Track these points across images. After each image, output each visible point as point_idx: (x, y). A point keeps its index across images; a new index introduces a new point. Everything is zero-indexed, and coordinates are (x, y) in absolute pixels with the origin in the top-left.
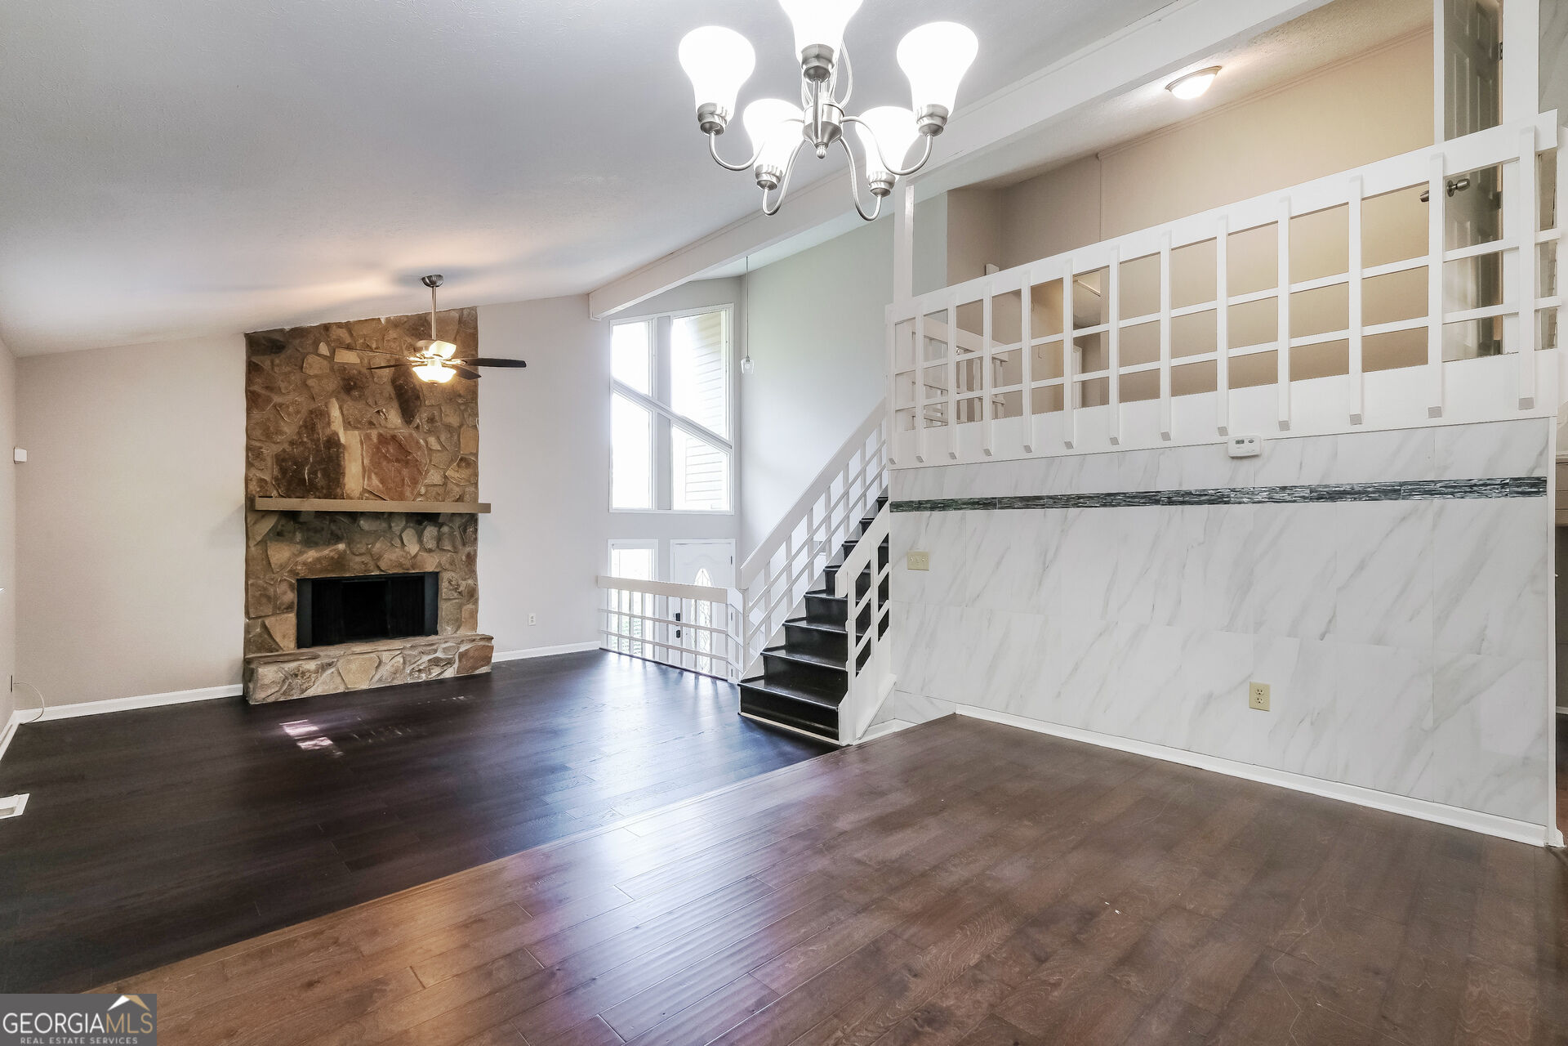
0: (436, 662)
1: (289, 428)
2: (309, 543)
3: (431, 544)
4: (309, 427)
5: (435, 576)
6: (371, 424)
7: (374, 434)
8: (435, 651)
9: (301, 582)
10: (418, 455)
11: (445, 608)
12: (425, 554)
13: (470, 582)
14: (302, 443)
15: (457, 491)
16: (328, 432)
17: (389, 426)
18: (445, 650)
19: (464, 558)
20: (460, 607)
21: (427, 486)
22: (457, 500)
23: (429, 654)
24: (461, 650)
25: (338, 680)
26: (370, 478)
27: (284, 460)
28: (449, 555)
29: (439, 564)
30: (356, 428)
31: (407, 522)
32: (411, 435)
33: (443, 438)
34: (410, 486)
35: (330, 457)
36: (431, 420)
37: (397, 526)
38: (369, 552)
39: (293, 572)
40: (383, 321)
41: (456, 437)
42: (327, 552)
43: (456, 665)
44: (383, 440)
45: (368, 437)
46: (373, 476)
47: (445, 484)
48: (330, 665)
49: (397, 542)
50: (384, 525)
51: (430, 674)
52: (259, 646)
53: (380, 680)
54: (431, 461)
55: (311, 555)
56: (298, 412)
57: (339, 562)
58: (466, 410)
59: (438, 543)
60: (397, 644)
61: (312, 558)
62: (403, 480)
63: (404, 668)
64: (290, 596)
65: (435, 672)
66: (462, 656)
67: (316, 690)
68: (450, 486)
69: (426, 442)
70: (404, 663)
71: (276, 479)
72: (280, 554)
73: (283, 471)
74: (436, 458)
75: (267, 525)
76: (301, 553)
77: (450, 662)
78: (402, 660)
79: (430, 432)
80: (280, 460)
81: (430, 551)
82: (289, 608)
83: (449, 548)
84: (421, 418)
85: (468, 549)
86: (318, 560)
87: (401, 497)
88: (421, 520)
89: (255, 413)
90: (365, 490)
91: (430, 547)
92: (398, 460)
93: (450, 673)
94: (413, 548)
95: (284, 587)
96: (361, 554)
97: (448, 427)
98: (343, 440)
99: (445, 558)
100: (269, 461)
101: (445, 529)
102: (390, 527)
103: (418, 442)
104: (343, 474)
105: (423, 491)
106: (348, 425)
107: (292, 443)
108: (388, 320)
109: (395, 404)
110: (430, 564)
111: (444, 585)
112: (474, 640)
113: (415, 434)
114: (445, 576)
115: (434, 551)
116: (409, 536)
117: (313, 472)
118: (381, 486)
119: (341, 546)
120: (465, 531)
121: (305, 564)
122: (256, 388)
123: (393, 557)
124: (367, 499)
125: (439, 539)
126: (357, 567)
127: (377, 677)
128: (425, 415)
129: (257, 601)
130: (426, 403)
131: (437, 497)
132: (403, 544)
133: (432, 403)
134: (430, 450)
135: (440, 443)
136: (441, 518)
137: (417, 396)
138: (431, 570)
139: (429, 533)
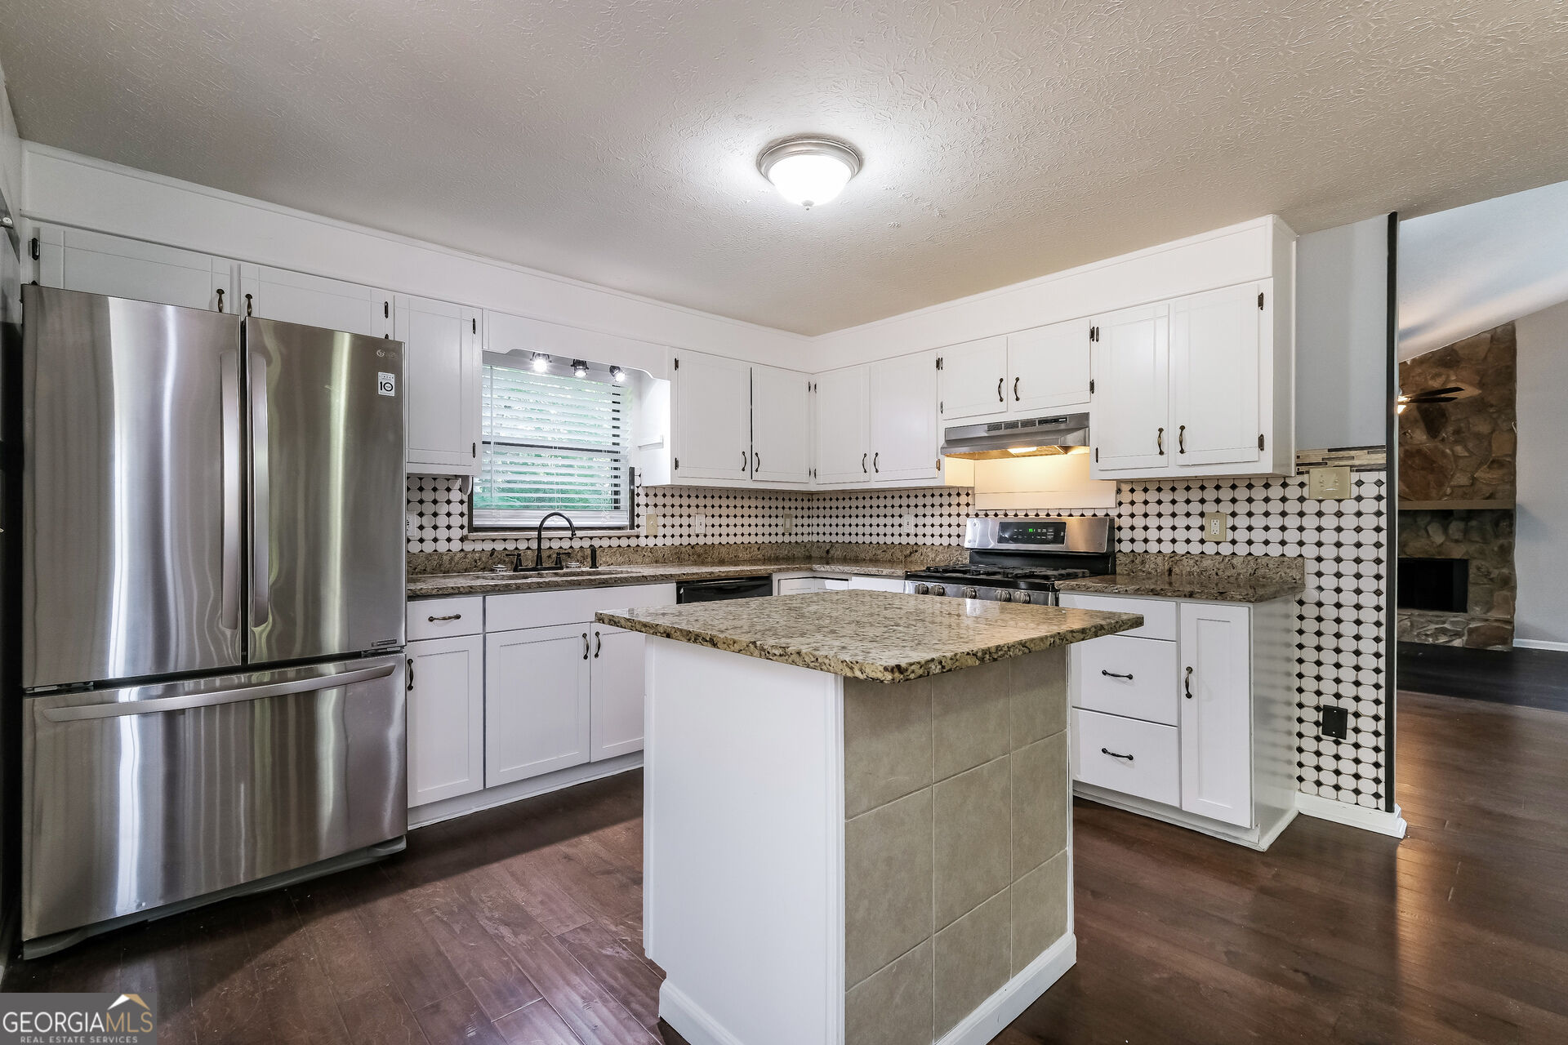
0: (1444, 631)
5: (1464, 563)
8: (1444, 623)
10: (1443, 462)
11: (1473, 592)
12: (1452, 545)
13: (1506, 570)
15: (1485, 490)
17: (1416, 442)
18: (1452, 623)
19: (1496, 549)
20: (1492, 592)
21: (1453, 487)
22: (1487, 498)
23: (1437, 623)
24: (1471, 626)
28: (1477, 545)
29: (1467, 552)
31: (1432, 517)
32: (1436, 447)
33: (1470, 445)
34: (1434, 488)
36: (1457, 432)
37: (1421, 522)
40: (1409, 363)
41: (1485, 443)
43: (1465, 638)
44: (1410, 454)
47: (1472, 484)
49: (1422, 532)
50: (1410, 520)
51: (1437, 640)
54: (1457, 466)
58: (1500, 417)
59: (1465, 535)
62: (1429, 484)
63: (1411, 630)
65: (1442, 640)
66: (1471, 631)
68: (1479, 485)
69: (1452, 451)
70: (1412, 625)
74: (1461, 463)
77: (1458, 635)
78: (1409, 624)
79: (1456, 442)
81: (1457, 541)
83: (1478, 540)
84: (1447, 432)
85: (1502, 541)
87: (1427, 497)
88: (1444, 517)
91: (1456, 537)
92: (1423, 469)
93: (1457, 643)
94: (1439, 539)
97: (1478, 435)
99: (1472, 548)
101: (1474, 523)
102: (1416, 522)
103: (1443, 452)
105: (1449, 491)
108: (1414, 361)
109: (1422, 425)
110: (1457, 552)
111: (1472, 571)
112: (1482, 619)
113: (1441, 446)
114: (1474, 563)
115: (1461, 542)
116: (1435, 529)
118: (1407, 490)
120: (1497, 524)
123: (1419, 545)
125: (1466, 532)
128: (1450, 429)
130: (1453, 418)
131: (1464, 496)
132: (1428, 536)
133: (1459, 416)
134: (1457, 457)
135: (1467, 450)
136: (1469, 515)
137: (1443, 414)
138: (1458, 558)
139: (1455, 527)
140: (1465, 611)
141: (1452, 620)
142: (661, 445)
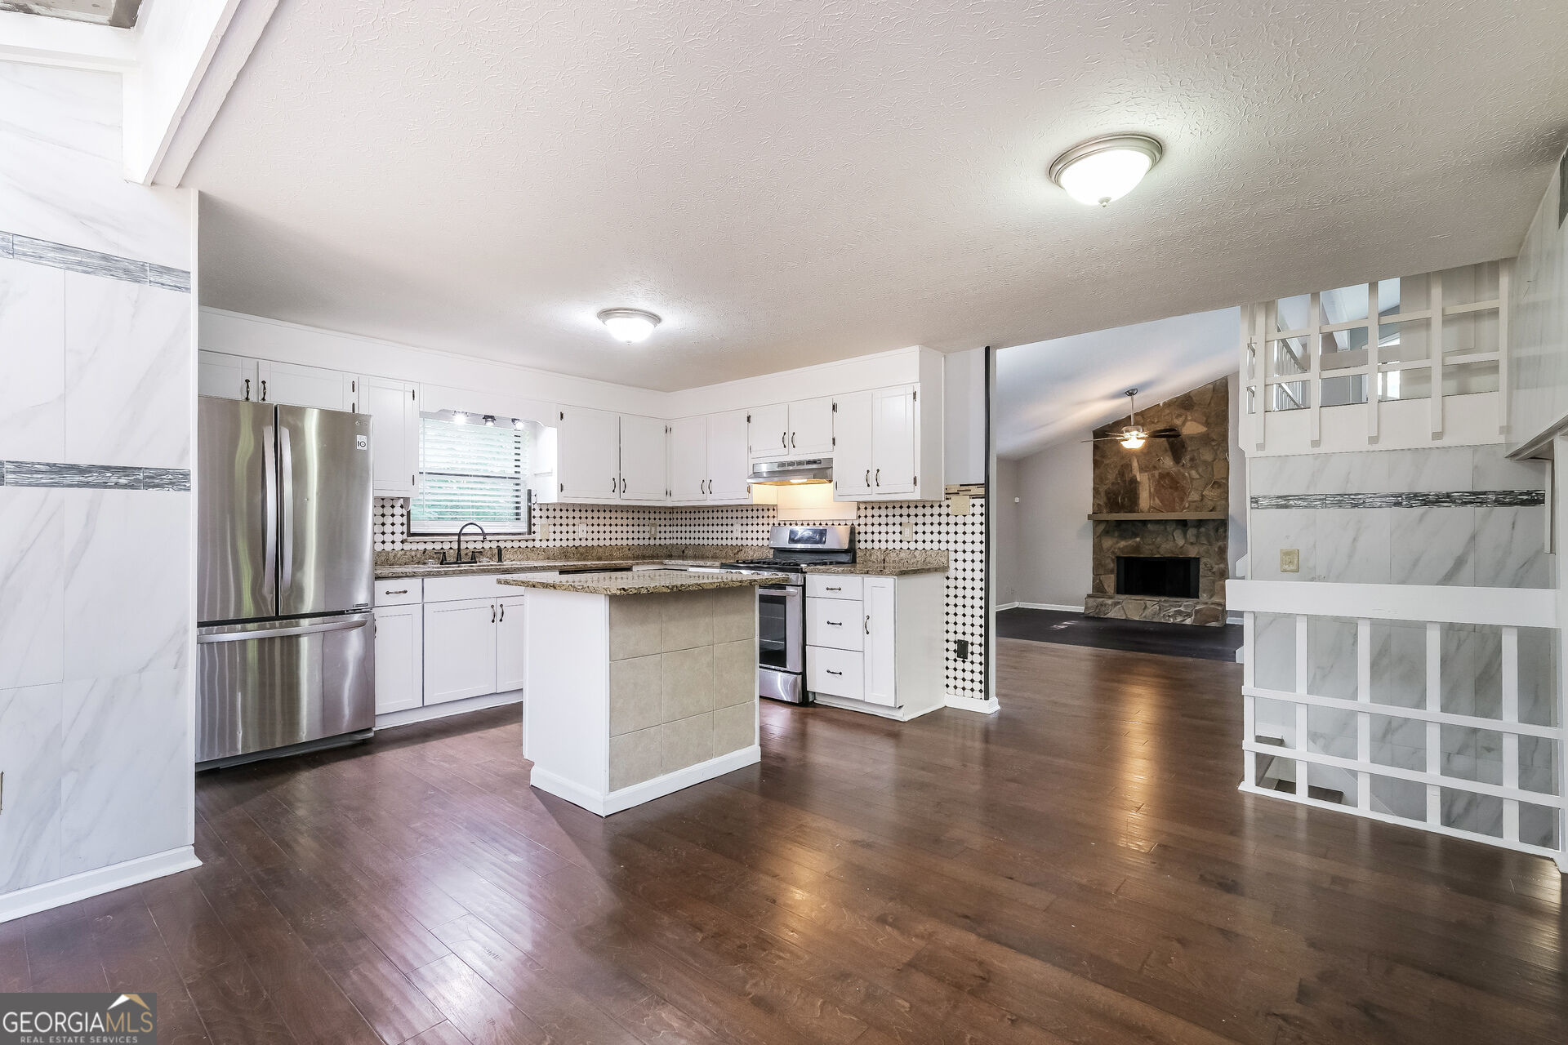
0: (1179, 613)
1: (1111, 476)
2: (1123, 537)
3: (1192, 540)
4: (1121, 474)
5: (1197, 560)
6: (1155, 467)
7: (1156, 473)
8: (1180, 606)
9: (1118, 558)
10: (1183, 483)
11: (1202, 583)
12: (1189, 546)
13: (1222, 566)
14: (1118, 483)
15: (1210, 504)
16: (1131, 475)
17: (1166, 467)
18: (1187, 606)
19: (1216, 549)
20: (1214, 582)
21: (1190, 502)
22: (1211, 511)
23: (1176, 607)
24: (1199, 609)
25: (1122, 612)
26: (1154, 500)
27: (1109, 493)
28: (1205, 547)
29: (1198, 553)
30: (1146, 471)
31: (1174, 526)
32: (1179, 471)
33: (1200, 470)
34: (1179, 503)
35: (1132, 488)
36: (1192, 459)
37: (1170, 528)
38: (1153, 543)
39: (1113, 553)
40: (1161, 405)
41: (1210, 469)
42: (1131, 542)
43: (1193, 618)
44: (1162, 476)
45: (1153, 476)
46: (1156, 498)
47: (1202, 500)
48: (1119, 603)
49: (1171, 538)
50: (1162, 527)
51: (1176, 620)
52: (1099, 589)
53: (1145, 617)
54: (1192, 486)
55: (1123, 544)
56: (1115, 467)
57: (1137, 548)
58: (1218, 449)
59: (1197, 539)
60: (1157, 599)
61: (1122, 545)
62: (1174, 499)
63: (1160, 613)
64: (1112, 565)
65: (1179, 619)
66: (1197, 612)
67: (1111, 615)
68: (1206, 500)
69: (1189, 474)
70: (1160, 609)
71: (1106, 504)
72: (1108, 543)
73: (1109, 499)
74: (1195, 484)
75: (1102, 527)
76: (1117, 543)
77: (1189, 615)
78: (1158, 608)
79: (1191, 467)
80: (1107, 493)
81: (1192, 544)
82: (1112, 572)
83: (1205, 542)
84: (1185, 460)
85: (1220, 543)
86: (1126, 546)
87: (1174, 510)
88: (1183, 524)
89: (1098, 471)
90: (1151, 507)
91: (1192, 541)
92: (1171, 488)
93: (1188, 621)
94: (1181, 542)
95: (1109, 561)
96: (1149, 545)
97: (1205, 462)
98: (1138, 479)
99: (1202, 549)
100: (1103, 494)
101: (1203, 530)
102: (1166, 529)
103: (1184, 475)
104: (1139, 498)
105: (1187, 506)
106: (1142, 470)
107: (1113, 484)
108: (1165, 403)
109: (1170, 453)
110: (1193, 552)
111: (1202, 566)
112: (1207, 603)
113: (1182, 470)
114: (1203, 561)
115: (1195, 544)
116: (1178, 534)
117: (1123, 499)
118: (1161, 504)
119: (1138, 539)
120: (1217, 531)
121: (1119, 548)
122: (1097, 458)
123: (1168, 547)
124: (1152, 512)
125: (1197, 536)
126: (1146, 552)
127: (1144, 615)
128: (1188, 457)
129: (1098, 567)
130: (1189, 449)
131: (1197, 509)
132: (1174, 539)
133: (1193, 448)
134: (1192, 479)
135: (1199, 474)
136: (1200, 523)
137: (1183, 445)
138: (1193, 556)
139: (1191, 532)
140: (1198, 597)
141: (1186, 604)
142: (550, 473)
